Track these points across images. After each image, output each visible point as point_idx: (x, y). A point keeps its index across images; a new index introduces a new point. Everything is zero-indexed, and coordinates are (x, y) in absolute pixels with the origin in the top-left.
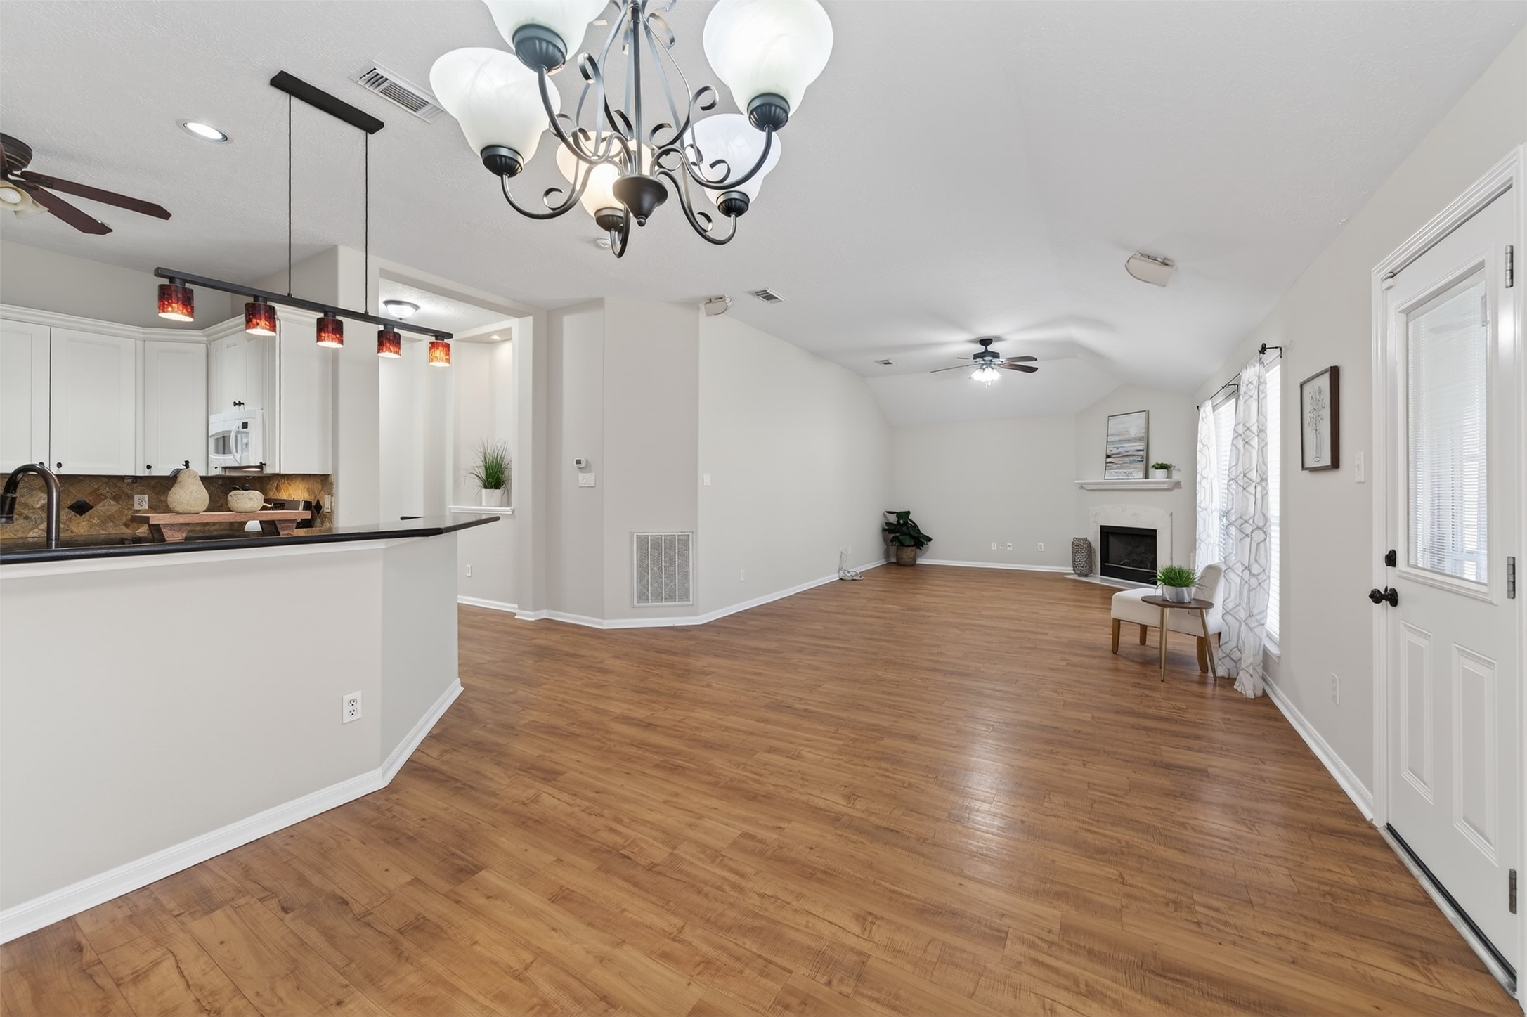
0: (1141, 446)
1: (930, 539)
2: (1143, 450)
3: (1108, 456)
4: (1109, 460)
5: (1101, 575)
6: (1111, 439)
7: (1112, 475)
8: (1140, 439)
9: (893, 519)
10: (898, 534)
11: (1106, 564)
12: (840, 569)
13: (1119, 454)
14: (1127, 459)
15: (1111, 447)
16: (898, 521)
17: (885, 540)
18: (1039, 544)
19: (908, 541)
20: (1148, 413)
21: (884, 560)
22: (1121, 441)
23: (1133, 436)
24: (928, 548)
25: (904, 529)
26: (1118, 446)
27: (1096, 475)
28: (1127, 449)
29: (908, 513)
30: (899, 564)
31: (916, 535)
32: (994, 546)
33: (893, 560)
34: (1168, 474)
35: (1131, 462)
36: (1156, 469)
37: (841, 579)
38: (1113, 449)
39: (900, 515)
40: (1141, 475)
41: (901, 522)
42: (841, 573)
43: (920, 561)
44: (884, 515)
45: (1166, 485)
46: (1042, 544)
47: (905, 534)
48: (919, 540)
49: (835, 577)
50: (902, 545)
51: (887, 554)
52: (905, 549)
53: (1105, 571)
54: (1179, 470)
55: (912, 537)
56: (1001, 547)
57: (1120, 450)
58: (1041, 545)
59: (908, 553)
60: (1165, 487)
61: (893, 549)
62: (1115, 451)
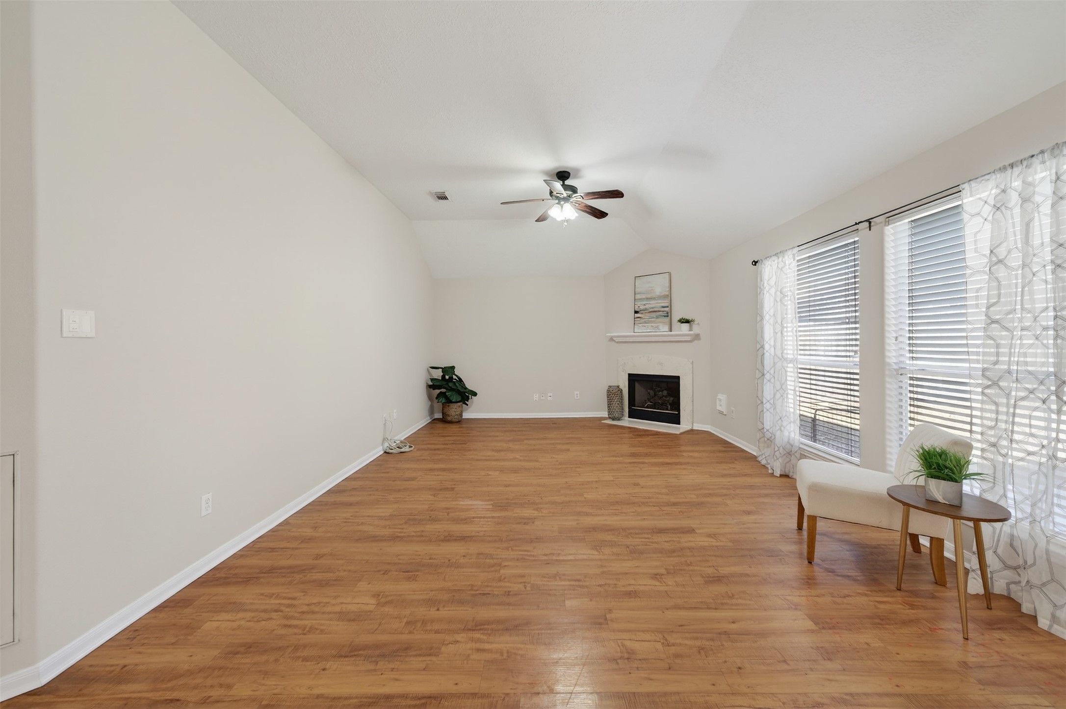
0: (665, 303)
1: (475, 394)
2: (668, 307)
3: (636, 312)
4: (637, 315)
5: (629, 417)
6: (638, 296)
7: (640, 330)
8: (665, 297)
9: (438, 374)
10: (443, 390)
11: (633, 408)
12: (384, 439)
13: (646, 309)
14: (654, 315)
15: (638, 303)
16: (443, 377)
17: (430, 397)
18: (576, 393)
19: (455, 397)
20: (670, 274)
21: (429, 418)
22: (648, 299)
23: (658, 294)
24: (473, 402)
25: (451, 384)
26: (644, 303)
27: (625, 328)
28: (651, 306)
29: (453, 368)
30: (444, 420)
31: (462, 390)
32: (536, 397)
33: (438, 415)
34: (690, 327)
35: (657, 317)
36: (683, 322)
37: (385, 452)
38: (640, 306)
39: (446, 370)
40: (666, 328)
41: (447, 377)
42: (386, 445)
43: (466, 415)
44: (428, 370)
45: (690, 337)
46: (578, 392)
47: (452, 390)
48: (465, 395)
49: (379, 452)
50: (449, 401)
51: (431, 411)
52: (452, 405)
53: (633, 414)
54: (698, 324)
55: (459, 392)
56: (542, 398)
57: (647, 306)
58: (577, 394)
59: (453, 410)
60: (688, 338)
61: (438, 406)
62: (642, 307)
